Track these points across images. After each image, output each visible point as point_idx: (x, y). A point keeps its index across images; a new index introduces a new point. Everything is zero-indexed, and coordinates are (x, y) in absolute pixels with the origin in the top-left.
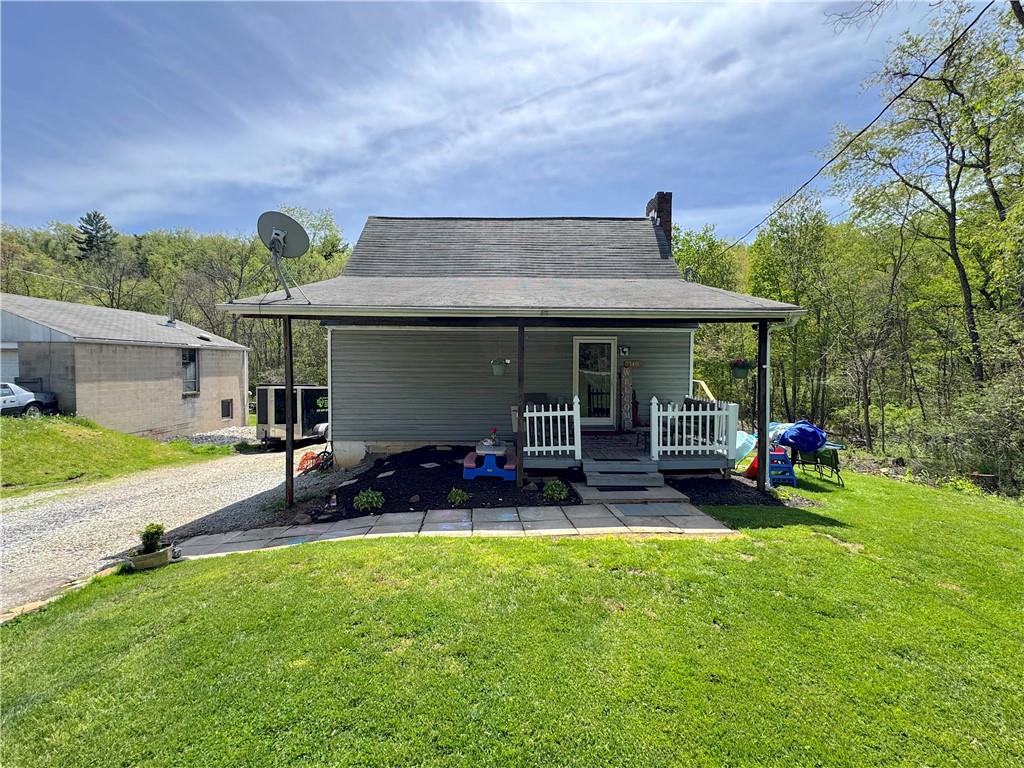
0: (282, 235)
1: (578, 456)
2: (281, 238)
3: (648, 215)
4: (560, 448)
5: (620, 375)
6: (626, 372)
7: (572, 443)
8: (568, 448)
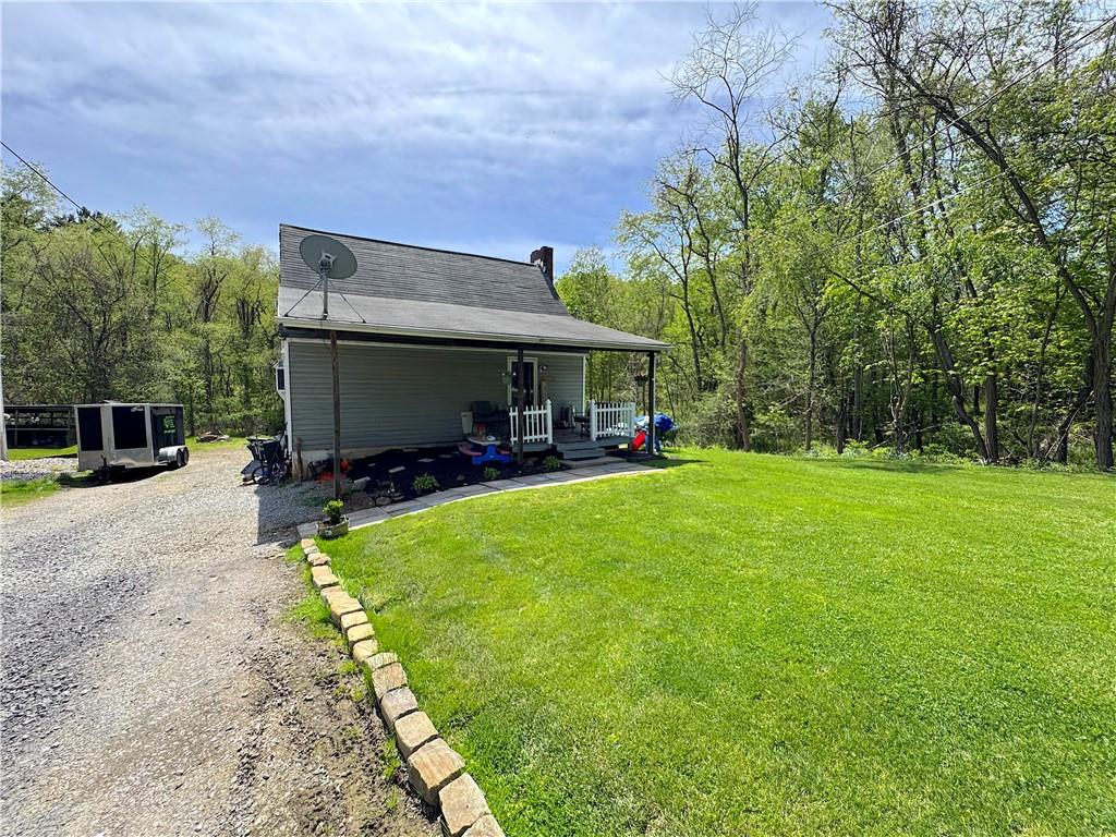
0: (333, 258)
1: (550, 441)
2: (331, 261)
3: (532, 261)
4: (538, 437)
5: (540, 387)
6: (544, 384)
7: (546, 433)
8: (543, 436)
